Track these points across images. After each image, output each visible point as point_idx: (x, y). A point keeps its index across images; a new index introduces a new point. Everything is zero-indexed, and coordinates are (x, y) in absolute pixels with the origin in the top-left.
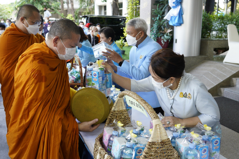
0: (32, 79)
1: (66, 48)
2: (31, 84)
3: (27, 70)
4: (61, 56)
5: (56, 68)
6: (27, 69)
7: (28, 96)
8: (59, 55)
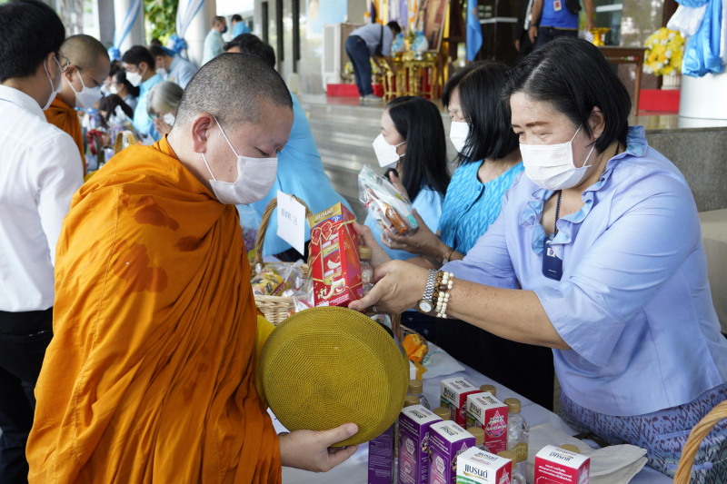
0: (112, 277)
1: (240, 158)
2: (105, 296)
3: (97, 243)
4: (221, 187)
5: (204, 238)
6: (98, 238)
7: (91, 339)
8: (212, 182)
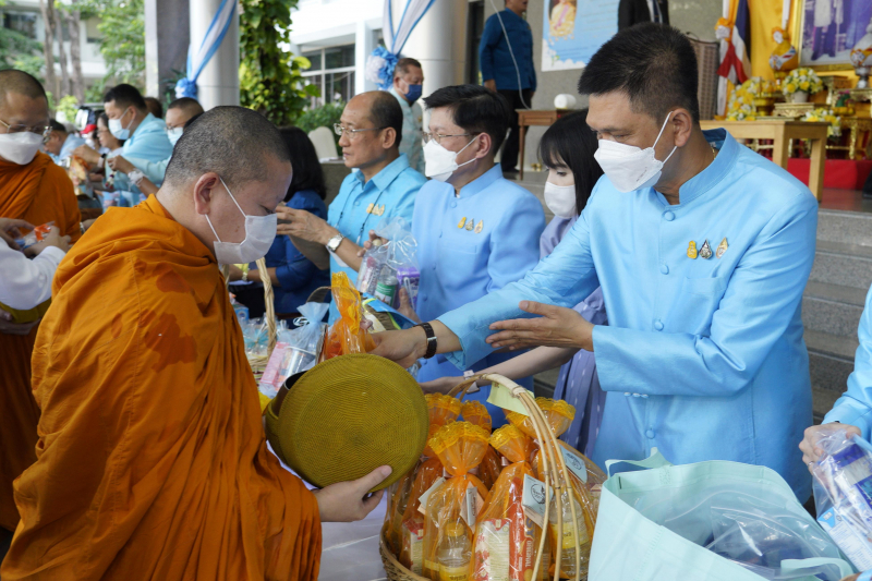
0: (145, 349)
1: (247, 217)
2: (138, 371)
3: (119, 316)
6: (120, 311)
